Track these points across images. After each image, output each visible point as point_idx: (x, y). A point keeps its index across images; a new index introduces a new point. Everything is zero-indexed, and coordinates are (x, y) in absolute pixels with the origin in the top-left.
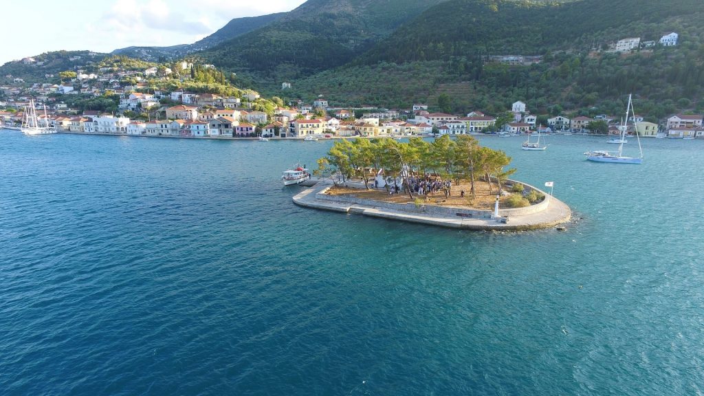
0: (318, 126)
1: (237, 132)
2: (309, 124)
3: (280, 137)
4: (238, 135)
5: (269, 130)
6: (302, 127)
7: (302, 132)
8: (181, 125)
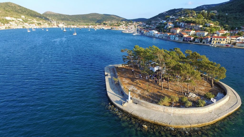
0: (224, 40)
1: (185, 39)
2: (218, 39)
3: (202, 43)
4: (185, 41)
5: (198, 40)
6: (214, 39)
7: (214, 42)
8: (168, 35)
